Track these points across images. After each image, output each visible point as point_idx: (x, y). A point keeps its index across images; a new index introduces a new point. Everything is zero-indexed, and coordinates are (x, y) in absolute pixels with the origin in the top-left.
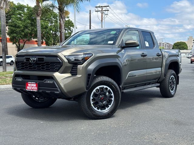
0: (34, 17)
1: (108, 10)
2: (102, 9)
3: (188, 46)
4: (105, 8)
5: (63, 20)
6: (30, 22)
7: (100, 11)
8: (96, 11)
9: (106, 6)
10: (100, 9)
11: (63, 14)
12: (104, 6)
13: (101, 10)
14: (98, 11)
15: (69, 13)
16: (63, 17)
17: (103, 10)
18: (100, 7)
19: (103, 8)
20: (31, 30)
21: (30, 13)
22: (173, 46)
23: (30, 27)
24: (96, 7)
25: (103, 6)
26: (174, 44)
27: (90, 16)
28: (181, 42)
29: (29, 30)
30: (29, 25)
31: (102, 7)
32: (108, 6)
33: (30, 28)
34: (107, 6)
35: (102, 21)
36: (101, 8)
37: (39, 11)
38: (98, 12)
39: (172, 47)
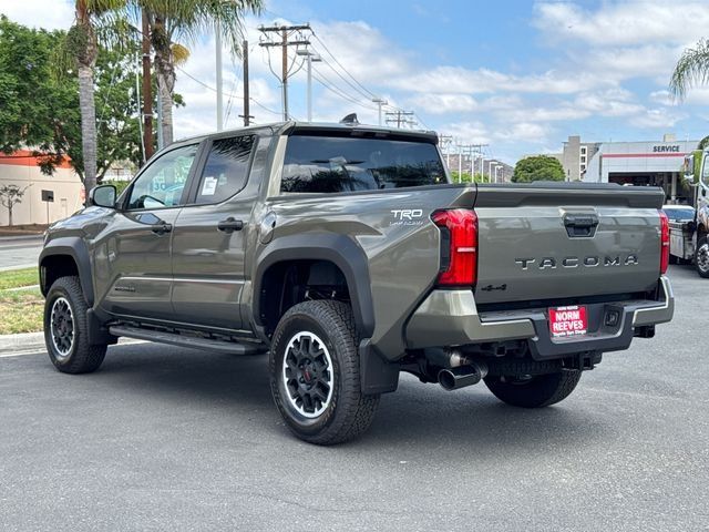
0: (30, 62)
1: (307, 43)
2: (285, 37)
3: (566, 171)
4: (296, 33)
5: (166, 78)
6: (14, 81)
7: (277, 44)
8: (262, 45)
9: (297, 28)
10: (276, 37)
11: (166, 56)
12: (292, 28)
13: (280, 40)
14: (272, 45)
15: (188, 54)
16: (169, 68)
17: (289, 40)
18: (276, 29)
19: (289, 32)
20: (19, 111)
21: (15, 48)
22: (516, 173)
23: (14, 101)
24: (262, 30)
25: (289, 25)
26: (519, 164)
27: (246, 62)
28: (539, 158)
29: (12, 110)
30: (11, 93)
31: (284, 29)
32: (307, 28)
33: (16, 106)
34: (304, 28)
35: (285, 81)
36: (281, 32)
37: (89, 48)
38: (270, 48)
39: (513, 174)
